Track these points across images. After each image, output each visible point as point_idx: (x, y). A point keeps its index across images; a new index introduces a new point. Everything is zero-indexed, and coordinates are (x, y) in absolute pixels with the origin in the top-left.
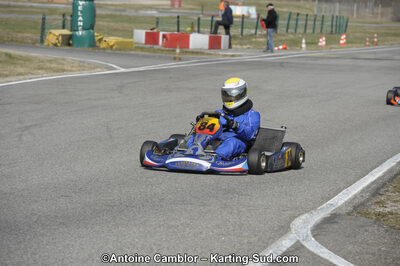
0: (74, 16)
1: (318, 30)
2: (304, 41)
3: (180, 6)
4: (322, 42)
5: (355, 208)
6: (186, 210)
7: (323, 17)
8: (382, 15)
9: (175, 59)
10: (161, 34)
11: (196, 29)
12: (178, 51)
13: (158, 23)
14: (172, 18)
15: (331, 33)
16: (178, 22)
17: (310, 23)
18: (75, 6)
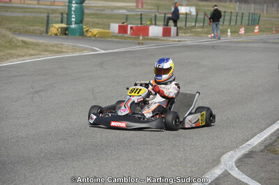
0: (69, 14)
1: (239, 23)
2: (229, 31)
3: (142, 7)
4: (242, 31)
5: (266, 147)
6: (147, 149)
7: (243, 14)
9: (139, 43)
10: (129, 26)
11: (154, 23)
12: (141, 38)
13: (127, 19)
14: (136, 15)
15: (249, 24)
16: (141, 18)
17: (233, 18)
18: (70, 8)
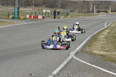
3: (34, 10)
5: (81, 50)
7: (64, 12)
10: (32, 16)
12: (37, 19)
13: (31, 14)
15: (66, 15)
17: (62, 13)
18: (15, 11)
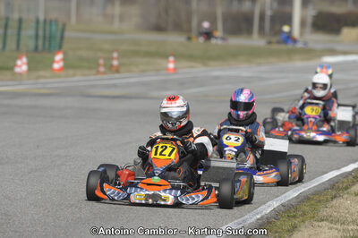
1: (11, 44)
4: (22, 66)
7: (20, 21)
8: (122, 18)
15: (36, 49)
